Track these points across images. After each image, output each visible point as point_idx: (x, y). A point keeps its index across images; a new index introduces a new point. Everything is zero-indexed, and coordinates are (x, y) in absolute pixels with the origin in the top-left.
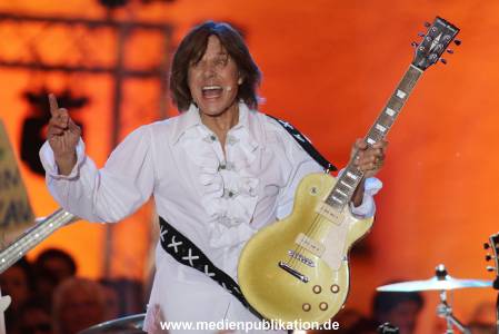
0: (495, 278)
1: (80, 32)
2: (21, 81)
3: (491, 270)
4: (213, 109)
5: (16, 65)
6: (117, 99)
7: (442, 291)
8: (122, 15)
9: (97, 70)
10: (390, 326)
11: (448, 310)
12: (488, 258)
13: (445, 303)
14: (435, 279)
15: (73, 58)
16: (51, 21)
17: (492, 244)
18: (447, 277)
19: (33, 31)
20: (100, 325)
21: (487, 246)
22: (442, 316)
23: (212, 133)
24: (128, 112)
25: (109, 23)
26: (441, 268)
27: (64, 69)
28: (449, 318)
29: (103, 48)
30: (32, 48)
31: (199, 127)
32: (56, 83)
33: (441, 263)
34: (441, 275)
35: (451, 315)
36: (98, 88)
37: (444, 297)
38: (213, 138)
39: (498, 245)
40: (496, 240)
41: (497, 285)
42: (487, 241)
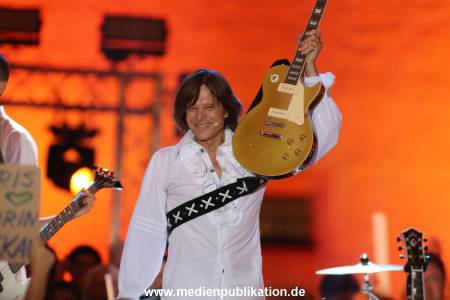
1: (92, 79)
2: (48, 117)
3: (402, 258)
4: (204, 136)
5: (44, 105)
6: (121, 130)
7: (365, 274)
8: (123, 67)
9: (105, 109)
11: (371, 288)
12: (401, 249)
13: (367, 282)
14: (360, 265)
15: (87, 100)
16: (70, 72)
17: (402, 238)
18: (369, 263)
19: (56, 79)
21: (399, 240)
25: (113, 73)
26: (365, 256)
27: (80, 108)
28: (371, 294)
29: (109, 92)
30: (56, 92)
32: (73, 119)
33: (365, 252)
34: (365, 262)
35: (372, 291)
36: (106, 122)
37: (366, 278)
38: (202, 151)
39: (407, 239)
40: (406, 235)
41: (407, 269)
42: (399, 236)
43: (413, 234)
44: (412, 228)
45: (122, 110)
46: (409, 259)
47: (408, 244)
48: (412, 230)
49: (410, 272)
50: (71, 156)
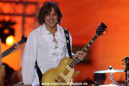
0: (125, 69)
1: (13, 5)
3: (124, 67)
6: (24, 22)
7: (111, 73)
9: (18, 15)
10: (97, 82)
12: (123, 64)
13: (111, 76)
14: (109, 70)
15: (12, 12)
16: (6, 2)
17: (124, 60)
18: (112, 69)
19: (1, 4)
20: (20, 83)
21: (123, 61)
22: (111, 79)
23: (50, 32)
24: (27, 26)
26: (111, 67)
27: (9, 14)
28: (113, 80)
29: (20, 9)
30: (1, 9)
31: (46, 31)
32: (7, 18)
33: (111, 65)
34: (111, 69)
35: (113, 79)
36: (18, 20)
37: (111, 74)
38: (50, 33)
39: (126, 61)
40: (125, 59)
41: (126, 71)
42: (123, 60)
43: (127, 59)
44: (127, 56)
45: (24, 15)
46: (126, 68)
47: (126, 62)
48: (127, 58)
49: (127, 72)
50: (6, 31)
